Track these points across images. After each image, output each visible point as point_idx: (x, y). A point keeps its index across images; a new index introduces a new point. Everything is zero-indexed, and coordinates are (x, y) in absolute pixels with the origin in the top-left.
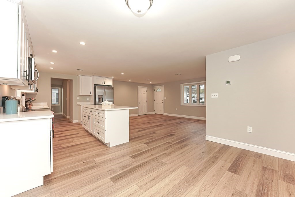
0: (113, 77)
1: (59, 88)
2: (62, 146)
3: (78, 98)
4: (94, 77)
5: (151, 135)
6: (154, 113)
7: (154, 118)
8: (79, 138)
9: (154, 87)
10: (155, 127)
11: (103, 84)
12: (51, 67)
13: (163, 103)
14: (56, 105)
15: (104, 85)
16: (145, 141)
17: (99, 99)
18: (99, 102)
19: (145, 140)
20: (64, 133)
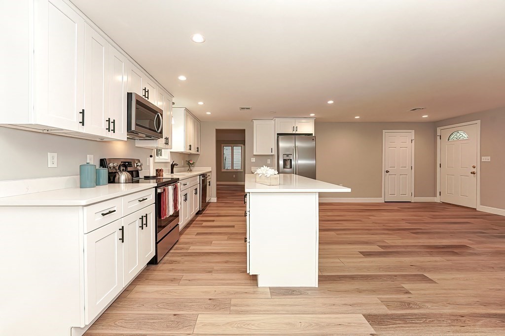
0: (312, 115)
1: (241, 145)
2: (192, 247)
3: (253, 160)
4: (277, 119)
5: (407, 286)
6: (437, 199)
7: (435, 217)
8: (226, 237)
9: (438, 129)
10: (431, 254)
11: (294, 132)
12: (207, 112)
13: (473, 173)
14: (238, 171)
15: (297, 133)
16: (375, 304)
17: (285, 161)
18: (284, 167)
19: (374, 299)
20: (217, 221)
